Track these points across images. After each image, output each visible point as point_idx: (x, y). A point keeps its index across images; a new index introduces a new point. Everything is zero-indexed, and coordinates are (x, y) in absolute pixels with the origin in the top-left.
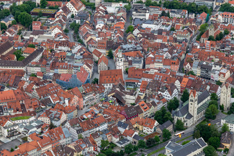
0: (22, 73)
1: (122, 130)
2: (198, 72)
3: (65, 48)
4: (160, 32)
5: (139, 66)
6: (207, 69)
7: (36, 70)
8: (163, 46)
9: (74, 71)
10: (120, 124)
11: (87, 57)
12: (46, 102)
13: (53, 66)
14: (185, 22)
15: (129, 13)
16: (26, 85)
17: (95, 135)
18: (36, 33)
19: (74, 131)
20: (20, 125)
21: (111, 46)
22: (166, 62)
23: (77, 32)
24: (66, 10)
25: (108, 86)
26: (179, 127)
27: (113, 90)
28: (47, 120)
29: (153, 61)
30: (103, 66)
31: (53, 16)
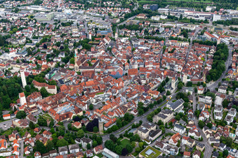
0: (94, 72)
1: (145, 97)
2: (168, 68)
3: (109, 59)
4: (147, 50)
5: (142, 66)
6: (172, 66)
7: (99, 70)
8: (150, 57)
9: (116, 70)
10: (144, 94)
11: (119, 63)
12: (108, 85)
13: (106, 68)
14: (156, 45)
15: (130, 41)
16: (97, 77)
17: (135, 100)
18: (93, 53)
19: (125, 98)
20: (100, 96)
21: (128, 58)
22: (154, 64)
23: (110, 52)
24: (104, 42)
25: (132, 76)
26: (168, 93)
27: (135, 78)
28: (110, 93)
29: (148, 63)
30: (127, 67)
31: (98, 44)
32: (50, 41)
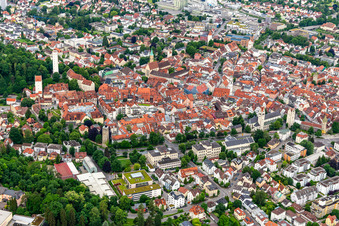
0: (166, 81)
1: (205, 124)
4: (280, 73)
5: (248, 90)
6: (293, 100)
7: (177, 81)
8: (274, 81)
10: (206, 120)
12: (167, 99)
14: (304, 69)
17: (184, 123)
18: (194, 61)
24: (224, 50)
28: (162, 110)
31: (212, 52)
32: (149, 35)
